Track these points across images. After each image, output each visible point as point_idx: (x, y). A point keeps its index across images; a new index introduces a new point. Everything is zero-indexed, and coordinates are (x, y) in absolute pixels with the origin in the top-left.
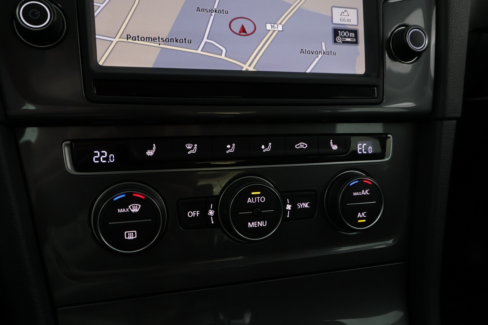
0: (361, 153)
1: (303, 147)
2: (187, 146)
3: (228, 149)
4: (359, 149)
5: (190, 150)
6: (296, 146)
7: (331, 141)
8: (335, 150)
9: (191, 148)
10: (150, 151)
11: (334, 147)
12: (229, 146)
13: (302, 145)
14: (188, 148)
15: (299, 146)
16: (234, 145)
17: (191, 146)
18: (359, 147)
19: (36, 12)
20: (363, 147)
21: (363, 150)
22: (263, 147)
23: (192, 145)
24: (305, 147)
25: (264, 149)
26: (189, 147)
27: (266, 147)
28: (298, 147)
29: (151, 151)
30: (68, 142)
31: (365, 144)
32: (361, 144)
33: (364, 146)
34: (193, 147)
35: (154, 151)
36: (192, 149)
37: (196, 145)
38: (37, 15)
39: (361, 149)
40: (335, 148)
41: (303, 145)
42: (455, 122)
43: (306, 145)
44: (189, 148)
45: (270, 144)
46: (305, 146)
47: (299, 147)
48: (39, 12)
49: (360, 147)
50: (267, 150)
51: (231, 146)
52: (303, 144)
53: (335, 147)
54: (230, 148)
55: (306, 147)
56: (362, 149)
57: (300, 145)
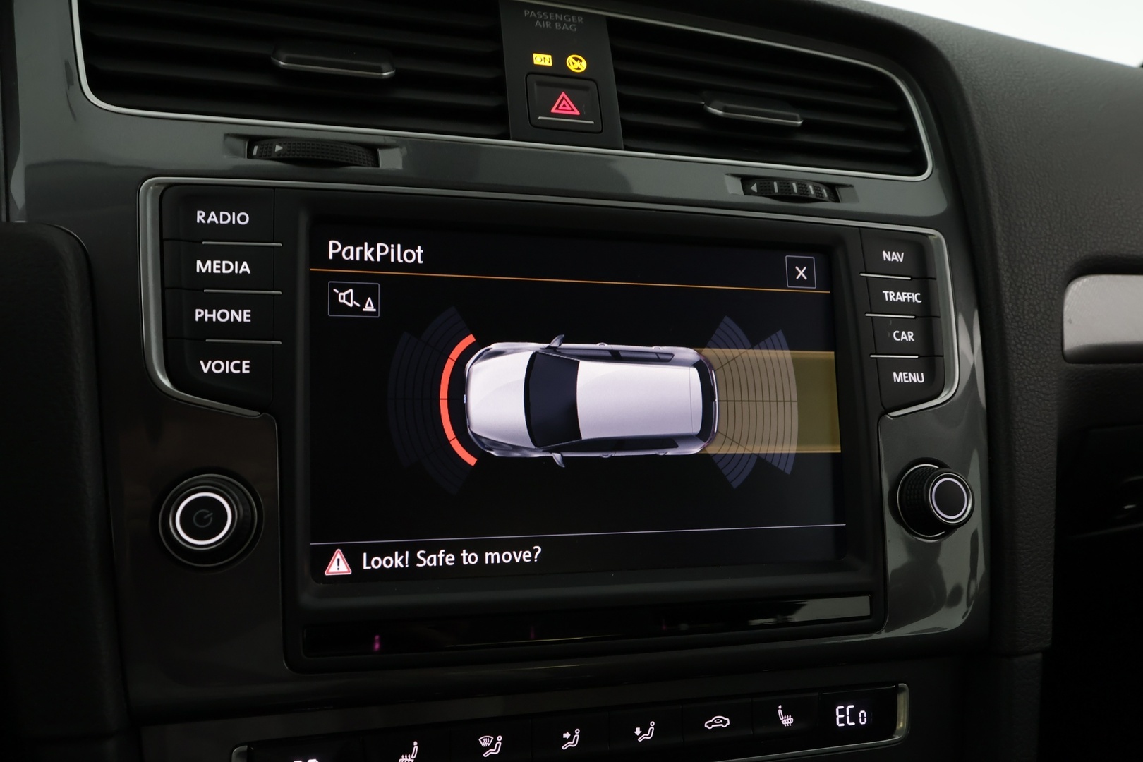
0: (843, 725)
1: (722, 725)
2: (482, 740)
3: (566, 741)
4: (839, 716)
5: (487, 748)
6: (707, 725)
7: (780, 707)
8: (788, 727)
9: (489, 744)
10: (406, 756)
11: (785, 720)
12: (567, 735)
13: (719, 721)
14: (483, 744)
15: (713, 723)
16: (577, 731)
17: (490, 739)
18: (840, 714)
19: (207, 514)
20: (848, 713)
21: (848, 718)
22: (638, 731)
23: (492, 738)
24: (724, 725)
25: (641, 735)
26: (485, 741)
27: (644, 731)
28: (710, 726)
29: (409, 756)
30: (245, 748)
31: (853, 706)
32: (842, 707)
33: (850, 709)
34: (495, 741)
35: (415, 757)
36: (492, 746)
37: (500, 738)
38: (209, 519)
39: (843, 716)
40: (788, 723)
41: (721, 721)
42: (1039, 656)
43: (728, 719)
44: (486, 744)
45: (652, 724)
46: (725, 722)
47: (713, 726)
48: (212, 514)
49: (842, 712)
50: (646, 737)
51: (573, 734)
52: (721, 719)
53: (788, 721)
54: (570, 739)
55: (728, 724)
56: (846, 716)
57: (715, 722)
